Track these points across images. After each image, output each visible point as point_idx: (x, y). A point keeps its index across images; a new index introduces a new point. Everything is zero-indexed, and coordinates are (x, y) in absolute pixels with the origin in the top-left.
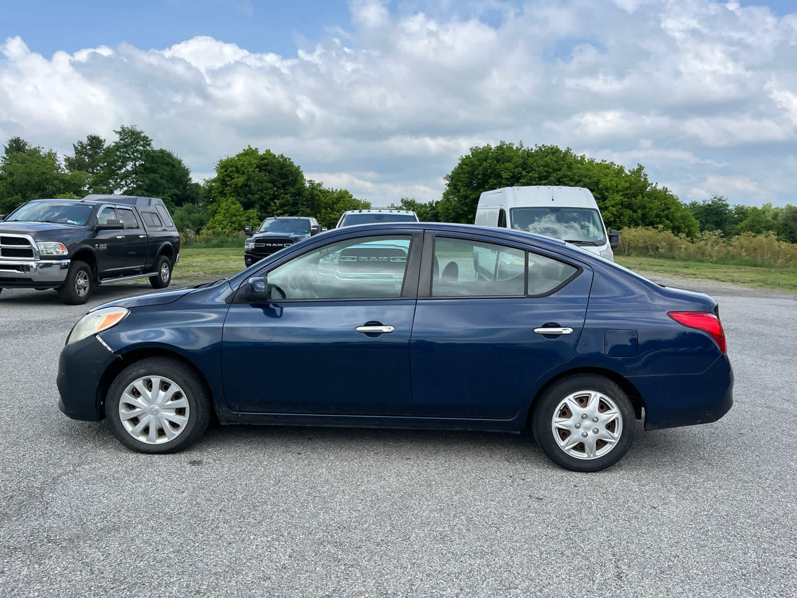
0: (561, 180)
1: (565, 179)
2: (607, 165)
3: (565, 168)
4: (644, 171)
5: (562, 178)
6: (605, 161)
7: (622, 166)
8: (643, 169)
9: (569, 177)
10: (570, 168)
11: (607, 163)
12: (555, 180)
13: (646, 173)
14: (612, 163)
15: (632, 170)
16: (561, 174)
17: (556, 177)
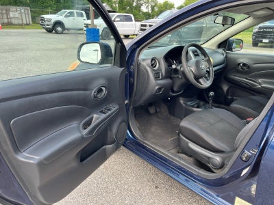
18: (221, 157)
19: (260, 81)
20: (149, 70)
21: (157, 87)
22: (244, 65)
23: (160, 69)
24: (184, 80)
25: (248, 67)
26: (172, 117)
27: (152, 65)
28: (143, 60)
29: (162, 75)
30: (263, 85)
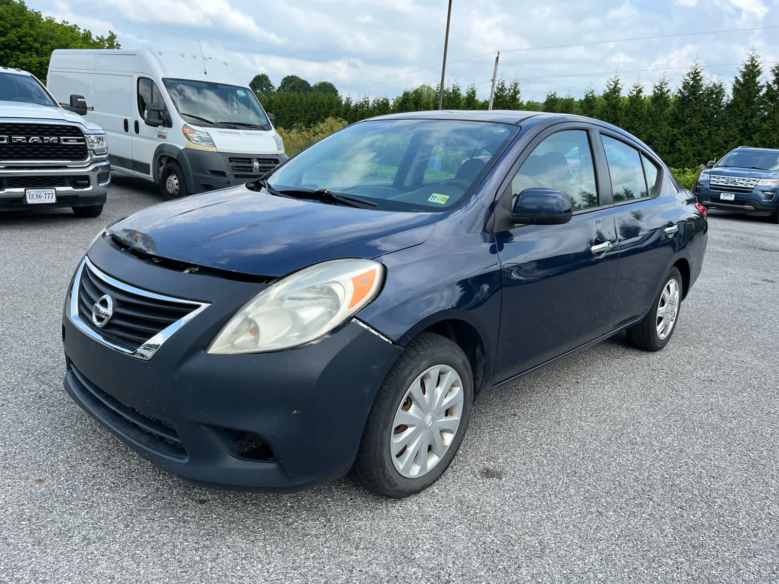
0: (23, 39)
1: (28, 39)
2: (70, 27)
3: (26, 25)
4: (116, 40)
5: (24, 37)
6: (68, 23)
7: (89, 31)
8: (115, 38)
9: (33, 37)
10: (31, 25)
11: (69, 25)
12: (17, 39)
13: (119, 43)
14: (76, 26)
15: (100, 37)
16: (23, 31)
17: (17, 35)
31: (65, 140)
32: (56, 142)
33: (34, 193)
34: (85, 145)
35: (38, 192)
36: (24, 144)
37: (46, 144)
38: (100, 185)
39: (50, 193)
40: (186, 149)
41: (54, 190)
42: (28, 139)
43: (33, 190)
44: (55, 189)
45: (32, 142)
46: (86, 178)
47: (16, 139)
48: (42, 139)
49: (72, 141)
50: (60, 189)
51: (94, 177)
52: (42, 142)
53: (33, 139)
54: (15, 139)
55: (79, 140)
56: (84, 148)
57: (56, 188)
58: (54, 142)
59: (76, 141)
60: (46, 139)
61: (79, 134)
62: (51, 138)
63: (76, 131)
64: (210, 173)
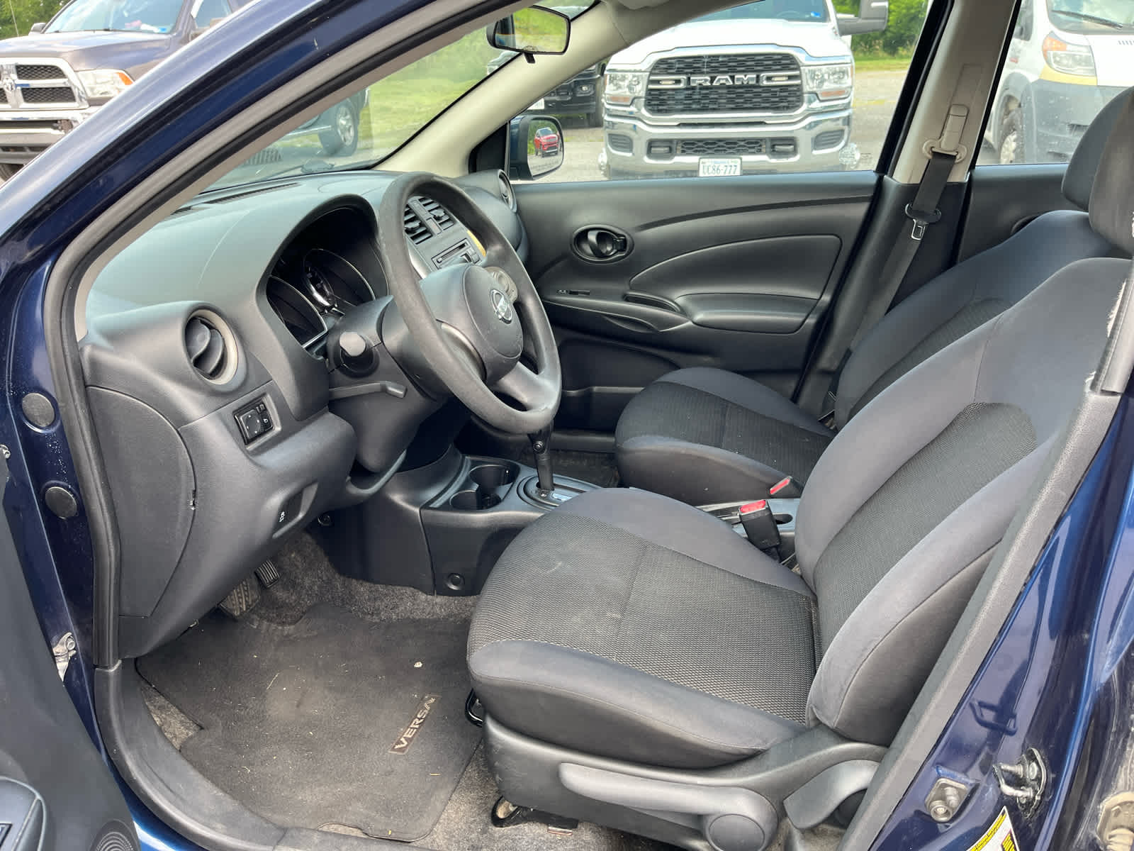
18: (756, 789)
19: (679, 297)
20: (186, 400)
21: (277, 500)
22: (604, 236)
23: (255, 371)
24: (417, 400)
25: (623, 245)
26: (362, 589)
27: (199, 362)
28: (117, 336)
29: (282, 406)
30: (700, 316)
31: (769, 79)
32: (753, 82)
33: (710, 164)
34: (799, 87)
35: (715, 163)
36: (707, 88)
37: (740, 87)
38: (815, 152)
39: (733, 164)
40: (1040, 81)
41: (739, 160)
42: (713, 79)
43: (710, 160)
44: (741, 159)
45: (718, 84)
46: (791, 141)
47: (696, 80)
48: (732, 78)
49: (780, 79)
50: (747, 158)
51: (804, 140)
52: (731, 83)
53: (719, 80)
54: (694, 81)
55: (790, 78)
56: (798, 90)
57: (742, 156)
58: (751, 83)
59: (784, 79)
60: (738, 79)
61: (792, 66)
62: (745, 76)
63: (788, 62)
64: (1067, 129)
